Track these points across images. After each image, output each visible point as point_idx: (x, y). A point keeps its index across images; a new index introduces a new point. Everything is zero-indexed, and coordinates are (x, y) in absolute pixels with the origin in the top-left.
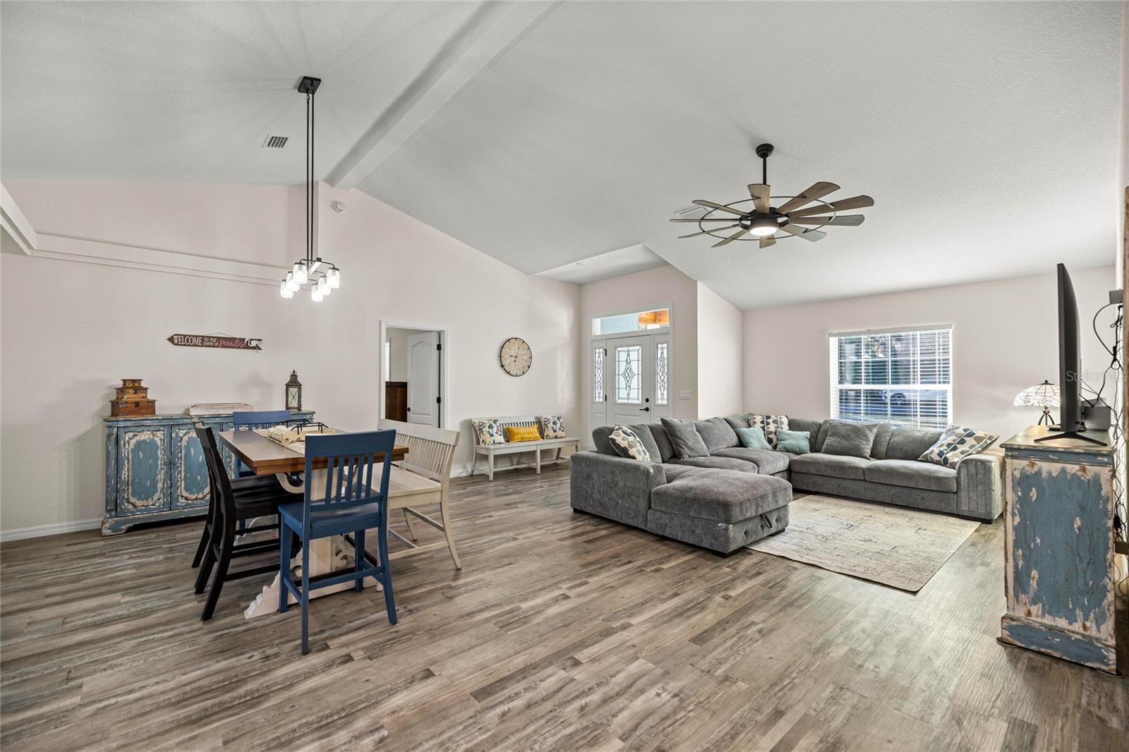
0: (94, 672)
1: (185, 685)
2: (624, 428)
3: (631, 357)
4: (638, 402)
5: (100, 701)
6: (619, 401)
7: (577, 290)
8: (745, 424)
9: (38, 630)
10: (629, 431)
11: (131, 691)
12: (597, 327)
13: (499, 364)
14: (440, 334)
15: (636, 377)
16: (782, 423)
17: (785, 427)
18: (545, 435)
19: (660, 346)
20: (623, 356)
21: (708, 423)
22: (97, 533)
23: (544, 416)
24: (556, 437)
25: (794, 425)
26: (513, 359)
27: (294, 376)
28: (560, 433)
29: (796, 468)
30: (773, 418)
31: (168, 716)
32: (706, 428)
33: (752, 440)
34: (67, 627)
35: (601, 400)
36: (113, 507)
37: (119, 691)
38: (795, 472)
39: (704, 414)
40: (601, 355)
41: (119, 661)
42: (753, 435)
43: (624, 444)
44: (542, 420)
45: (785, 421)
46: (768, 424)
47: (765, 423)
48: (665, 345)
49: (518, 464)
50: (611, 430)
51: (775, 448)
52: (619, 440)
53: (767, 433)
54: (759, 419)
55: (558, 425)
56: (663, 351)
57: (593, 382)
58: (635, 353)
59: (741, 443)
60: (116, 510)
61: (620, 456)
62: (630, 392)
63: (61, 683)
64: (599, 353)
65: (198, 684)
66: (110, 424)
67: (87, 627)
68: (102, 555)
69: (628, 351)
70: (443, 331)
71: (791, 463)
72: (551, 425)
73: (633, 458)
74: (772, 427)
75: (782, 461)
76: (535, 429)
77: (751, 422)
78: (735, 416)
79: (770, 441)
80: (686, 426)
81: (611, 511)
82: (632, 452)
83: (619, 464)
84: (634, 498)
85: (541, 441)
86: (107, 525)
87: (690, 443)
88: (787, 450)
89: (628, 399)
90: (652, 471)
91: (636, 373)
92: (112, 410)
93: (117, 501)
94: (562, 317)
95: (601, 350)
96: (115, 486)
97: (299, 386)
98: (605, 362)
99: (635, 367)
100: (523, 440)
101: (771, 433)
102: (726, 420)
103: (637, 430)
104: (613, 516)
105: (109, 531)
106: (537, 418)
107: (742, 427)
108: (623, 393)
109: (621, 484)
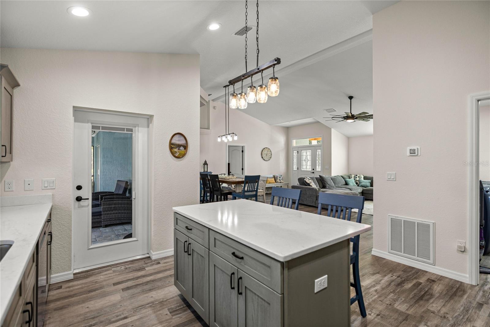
2: (308, 178)
3: (307, 155)
4: (310, 170)
6: (303, 170)
7: (287, 130)
8: (348, 178)
10: (310, 179)
12: (294, 143)
13: (261, 157)
14: (243, 147)
15: (309, 161)
16: (361, 177)
17: (362, 179)
18: (277, 181)
19: (318, 150)
20: (304, 154)
21: (335, 177)
23: (276, 175)
24: (280, 182)
25: (365, 178)
26: (266, 155)
27: (206, 162)
28: (282, 181)
29: (364, 192)
30: (358, 175)
32: (334, 178)
33: (350, 183)
35: (296, 169)
38: (364, 193)
39: (333, 174)
40: (296, 153)
42: (351, 181)
43: (308, 182)
44: (276, 176)
45: (363, 177)
46: (356, 177)
47: (355, 177)
48: (320, 150)
49: (267, 191)
50: (304, 178)
51: (358, 186)
52: (307, 181)
53: (356, 181)
54: (353, 176)
55: (281, 178)
56: (319, 152)
57: (293, 163)
58: (309, 153)
59: (347, 184)
61: (307, 186)
62: (307, 166)
64: (295, 152)
69: (306, 152)
70: (244, 146)
71: (363, 190)
72: (279, 178)
73: (311, 186)
74: (358, 179)
75: (360, 190)
76: (273, 179)
77: (350, 177)
78: (345, 175)
79: (357, 183)
80: (327, 178)
81: (305, 201)
82: (311, 184)
83: (307, 188)
84: (312, 197)
85: (276, 184)
87: (329, 183)
88: (362, 186)
89: (306, 169)
90: (317, 189)
91: (309, 160)
94: (282, 139)
95: (296, 151)
97: (207, 165)
98: (298, 156)
99: (309, 158)
100: (270, 183)
101: (357, 181)
102: (341, 176)
103: (312, 178)
104: (305, 203)
106: (273, 176)
107: (347, 179)
108: (304, 167)
109: (308, 193)
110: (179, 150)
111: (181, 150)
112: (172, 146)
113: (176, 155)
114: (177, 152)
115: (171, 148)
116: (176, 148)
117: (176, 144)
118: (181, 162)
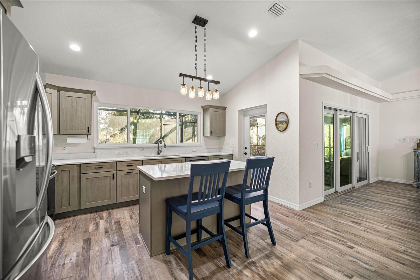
0: (388, 209)
1: (407, 221)
5: (385, 214)
9: (381, 198)
11: (393, 216)
22: (411, 185)
31: (398, 223)
34: (388, 200)
36: (417, 178)
37: (390, 214)
41: (395, 210)
60: (418, 179)
63: (380, 208)
65: (411, 223)
66: (415, 151)
67: (392, 202)
68: (410, 191)
86: (415, 184)
92: (418, 146)
93: (418, 176)
96: (417, 171)
105: (416, 186)
110: (282, 125)
111: (283, 125)
112: (277, 123)
113: (280, 130)
114: (280, 127)
115: (276, 124)
116: (280, 124)
117: (280, 121)
118: (284, 134)
